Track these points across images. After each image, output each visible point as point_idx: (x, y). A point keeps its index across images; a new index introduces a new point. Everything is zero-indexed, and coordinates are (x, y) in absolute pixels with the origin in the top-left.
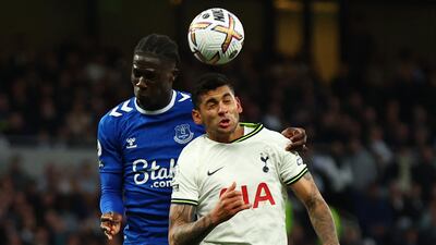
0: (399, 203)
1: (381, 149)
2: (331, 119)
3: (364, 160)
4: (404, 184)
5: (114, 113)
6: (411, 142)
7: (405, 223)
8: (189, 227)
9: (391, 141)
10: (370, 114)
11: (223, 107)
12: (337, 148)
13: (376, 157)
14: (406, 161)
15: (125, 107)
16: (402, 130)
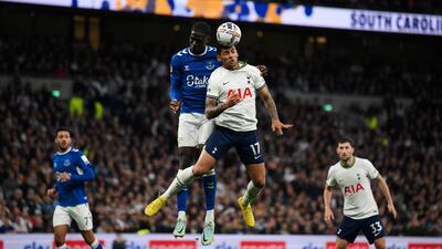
0: (127, 102)
1: (119, 79)
2: (98, 66)
3: (113, 84)
4: (129, 94)
5: (179, 54)
6: (131, 77)
7: (129, 110)
8: (215, 109)
9: (124, 77)
10: (114, 65)
11: (231, 55)
12: (102, 78)
13: (117, 83)
14: (130, 84)
15: (184, 52)
16: (128, 72)
